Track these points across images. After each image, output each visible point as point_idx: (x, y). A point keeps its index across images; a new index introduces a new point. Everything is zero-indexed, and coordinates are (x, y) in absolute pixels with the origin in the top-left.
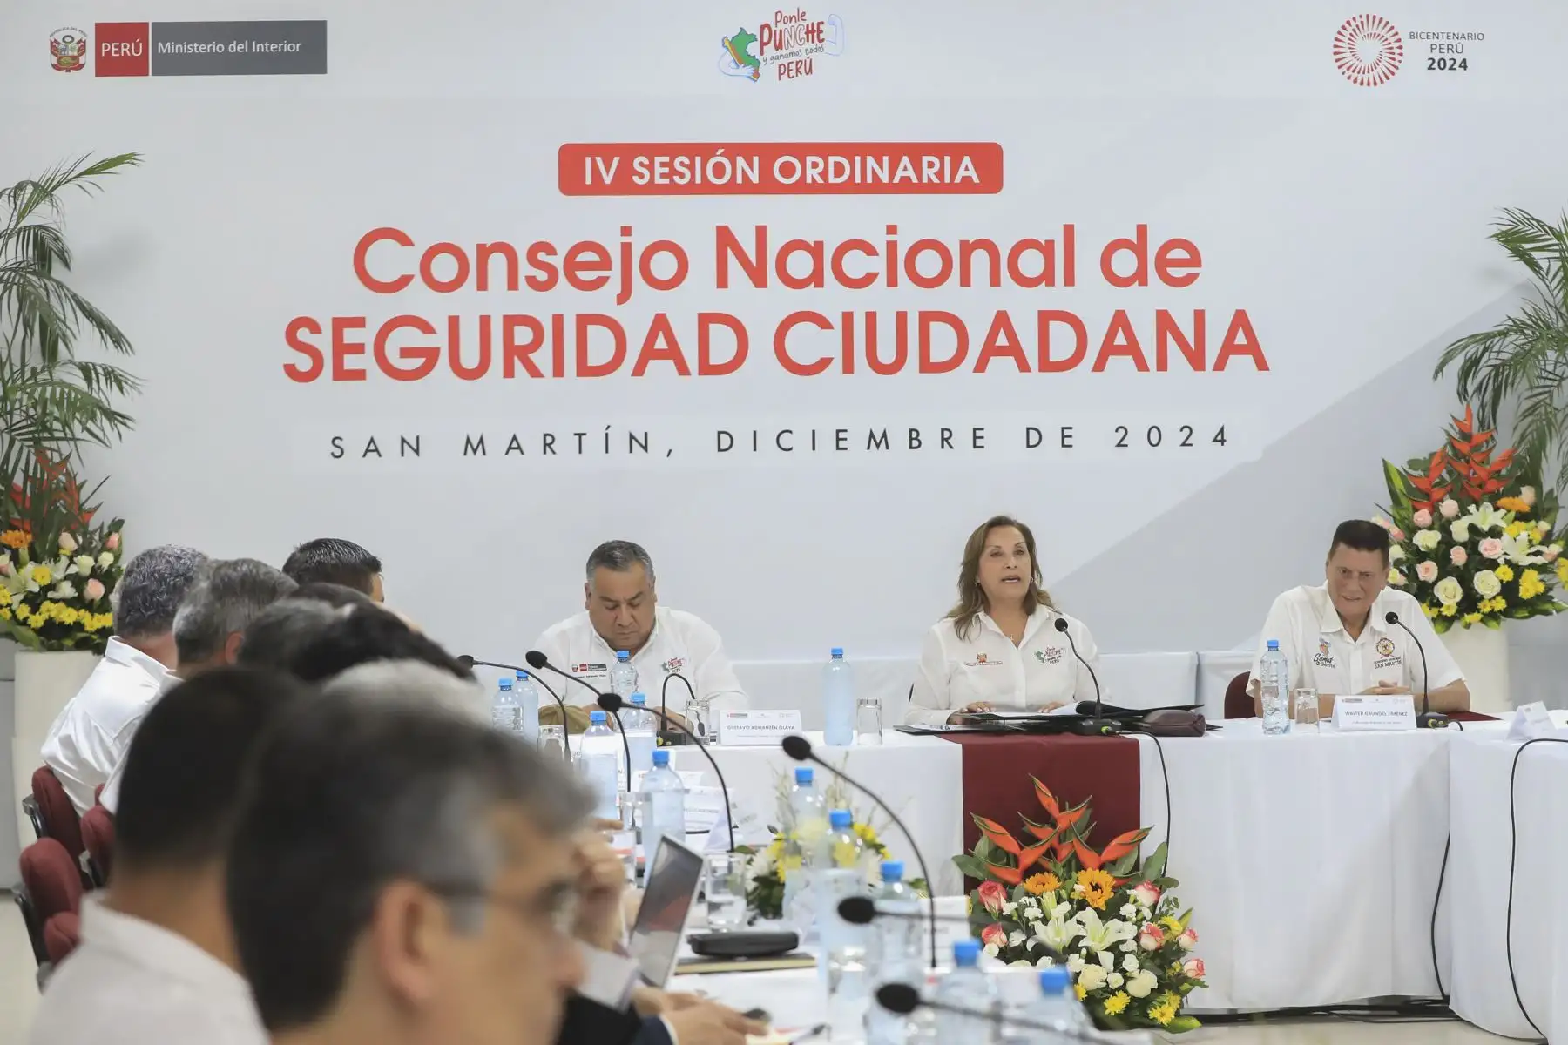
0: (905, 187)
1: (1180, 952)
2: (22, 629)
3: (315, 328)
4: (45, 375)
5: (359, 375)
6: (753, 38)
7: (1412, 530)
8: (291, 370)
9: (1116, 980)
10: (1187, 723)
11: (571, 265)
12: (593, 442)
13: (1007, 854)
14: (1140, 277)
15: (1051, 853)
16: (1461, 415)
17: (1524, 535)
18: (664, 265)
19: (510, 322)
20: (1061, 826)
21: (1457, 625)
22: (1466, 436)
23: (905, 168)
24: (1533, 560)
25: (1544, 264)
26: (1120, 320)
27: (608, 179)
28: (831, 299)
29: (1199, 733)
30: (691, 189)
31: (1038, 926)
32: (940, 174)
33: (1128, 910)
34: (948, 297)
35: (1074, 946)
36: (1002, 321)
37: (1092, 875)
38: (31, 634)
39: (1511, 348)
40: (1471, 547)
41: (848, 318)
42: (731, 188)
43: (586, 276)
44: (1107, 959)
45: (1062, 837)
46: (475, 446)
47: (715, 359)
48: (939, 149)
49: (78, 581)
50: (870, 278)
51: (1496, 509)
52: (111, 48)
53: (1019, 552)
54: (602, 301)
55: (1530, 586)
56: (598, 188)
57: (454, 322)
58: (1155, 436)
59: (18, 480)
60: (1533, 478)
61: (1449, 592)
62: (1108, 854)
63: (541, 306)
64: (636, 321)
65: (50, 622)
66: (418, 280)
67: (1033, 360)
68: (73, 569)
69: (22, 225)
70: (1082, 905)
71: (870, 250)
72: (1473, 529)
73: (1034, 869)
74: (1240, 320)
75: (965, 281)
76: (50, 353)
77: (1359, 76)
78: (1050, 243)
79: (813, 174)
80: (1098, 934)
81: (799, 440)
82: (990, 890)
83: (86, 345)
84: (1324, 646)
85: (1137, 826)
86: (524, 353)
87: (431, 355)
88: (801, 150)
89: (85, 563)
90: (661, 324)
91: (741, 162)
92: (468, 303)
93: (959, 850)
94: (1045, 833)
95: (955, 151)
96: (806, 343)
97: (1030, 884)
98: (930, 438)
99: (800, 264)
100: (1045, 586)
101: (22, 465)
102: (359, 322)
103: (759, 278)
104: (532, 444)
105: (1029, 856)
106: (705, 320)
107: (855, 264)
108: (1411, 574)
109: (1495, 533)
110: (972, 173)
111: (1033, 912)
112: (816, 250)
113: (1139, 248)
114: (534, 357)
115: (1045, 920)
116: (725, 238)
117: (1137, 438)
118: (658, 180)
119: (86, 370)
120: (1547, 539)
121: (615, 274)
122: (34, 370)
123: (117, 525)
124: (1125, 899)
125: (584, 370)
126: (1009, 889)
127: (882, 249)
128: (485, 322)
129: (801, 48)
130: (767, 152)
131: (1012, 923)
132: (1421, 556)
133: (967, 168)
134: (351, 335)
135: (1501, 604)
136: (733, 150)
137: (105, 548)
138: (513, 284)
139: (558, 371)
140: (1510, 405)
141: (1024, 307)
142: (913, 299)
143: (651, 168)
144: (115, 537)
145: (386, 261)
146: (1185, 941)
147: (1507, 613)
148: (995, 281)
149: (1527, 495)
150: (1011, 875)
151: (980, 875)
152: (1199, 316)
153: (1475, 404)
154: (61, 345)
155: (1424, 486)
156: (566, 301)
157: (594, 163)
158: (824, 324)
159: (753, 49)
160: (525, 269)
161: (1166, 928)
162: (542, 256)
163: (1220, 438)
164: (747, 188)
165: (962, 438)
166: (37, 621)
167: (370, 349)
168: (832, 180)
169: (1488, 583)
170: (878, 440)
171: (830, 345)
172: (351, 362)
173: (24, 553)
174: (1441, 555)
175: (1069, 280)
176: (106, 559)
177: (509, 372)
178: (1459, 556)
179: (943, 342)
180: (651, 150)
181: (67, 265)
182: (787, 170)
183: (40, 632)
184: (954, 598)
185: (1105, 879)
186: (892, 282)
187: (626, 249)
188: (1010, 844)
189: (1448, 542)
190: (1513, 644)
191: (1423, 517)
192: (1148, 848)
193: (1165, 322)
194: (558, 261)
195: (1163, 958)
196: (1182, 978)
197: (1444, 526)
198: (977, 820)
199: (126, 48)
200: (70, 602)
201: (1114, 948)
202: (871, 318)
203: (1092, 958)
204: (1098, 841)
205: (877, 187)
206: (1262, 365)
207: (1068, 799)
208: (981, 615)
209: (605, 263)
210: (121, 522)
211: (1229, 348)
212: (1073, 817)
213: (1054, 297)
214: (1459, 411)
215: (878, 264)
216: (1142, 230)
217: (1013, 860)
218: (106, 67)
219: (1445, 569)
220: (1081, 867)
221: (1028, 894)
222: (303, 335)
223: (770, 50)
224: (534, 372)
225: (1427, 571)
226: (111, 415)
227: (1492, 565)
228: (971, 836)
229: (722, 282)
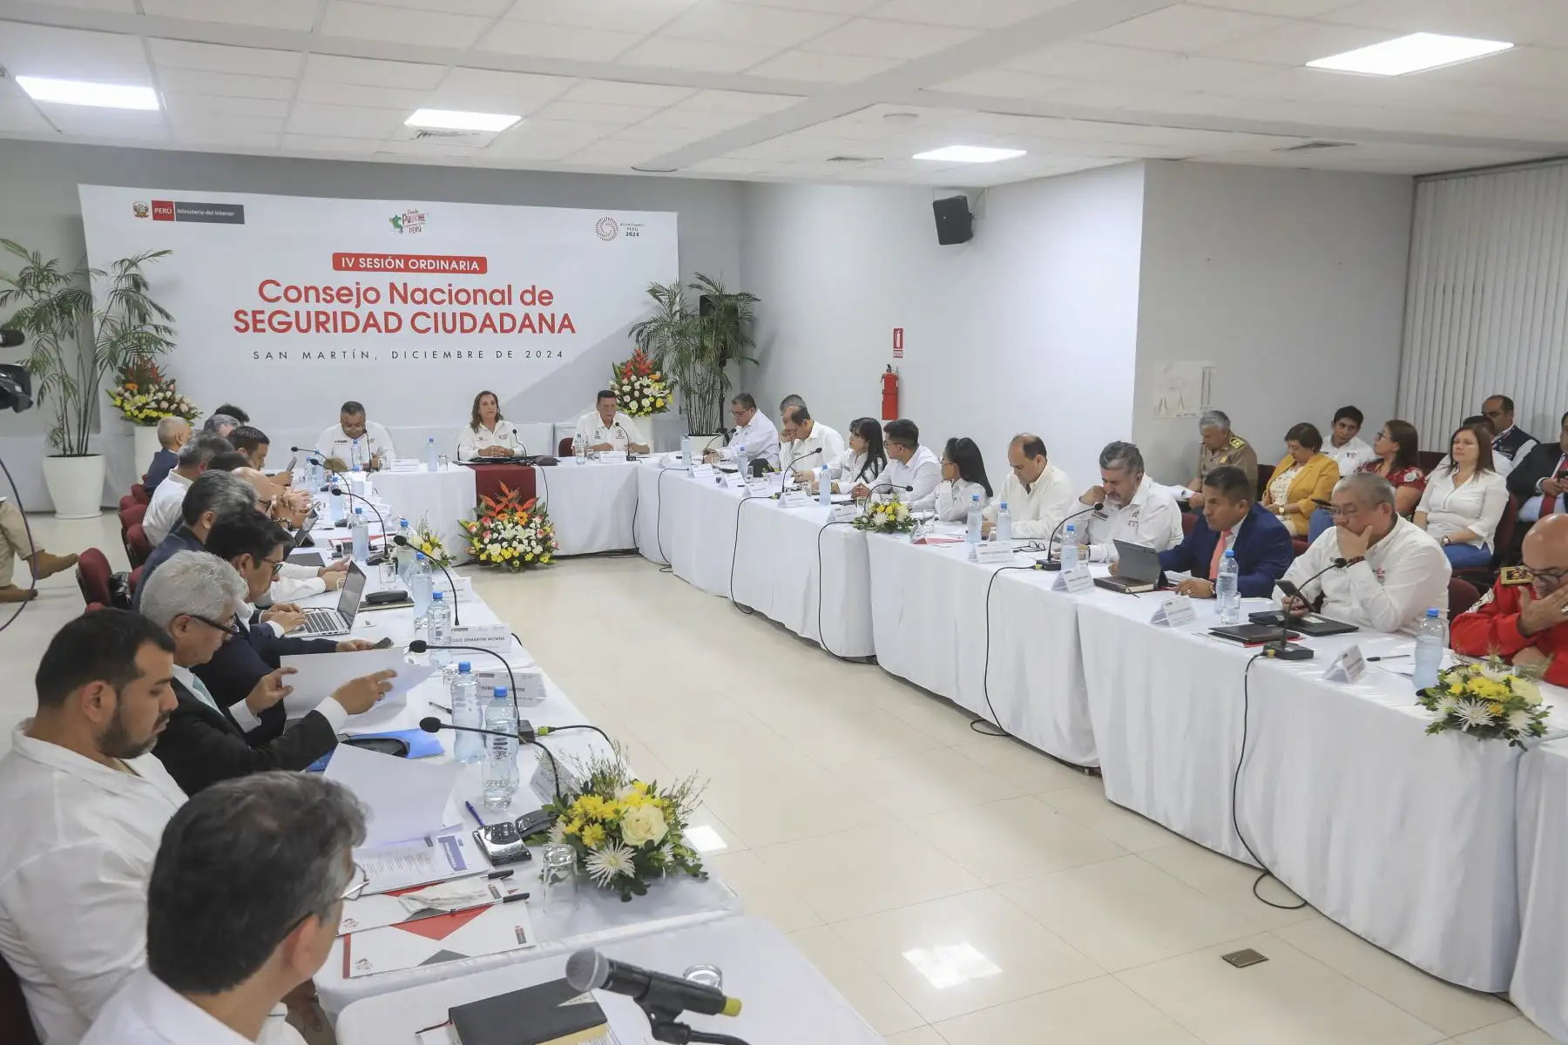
0: (454, 271)
1: (550, 539)
2: (136, 419)
3: (245, 314)
4: (140, 329)
5: (263, 330)
6: (400, 218)
7: (622, 385)
8: (237, 328)
9: (529, 549)
10: (551, 462)
11: (338, 295)
12: (349, 354)
13: (491, 507)
14: (533, 302)
15: (507, 506)
16: (637, 349)
17: (657, 387)
18: (372, 295)
19: (318, 314)
20: (510, 497)
21: (637, 416)
22: (639, 355)
23: (454, 265)
24: (660, 395)
25: (663, 300)
26: (527, 317)
27: (350, 265)
28: (430, 308)
29: (555, 464)
30: (380, 270)
31: (502, 531)
32: (466, 267)
33: (532, 525)
34: (470, 308)
35: (514, 538)
36: (488, 316)
37: (520, 513)
38: (140, 421)
39: (653, 327)
40: (641, 391)
41: (436, 314)
42: (394, 270)
43: (345, 298)
44: (526, 542)
45: (510, 501)
46: (307, 355)
47: (391, 327)
48: (465, 259)
49: (158, 402)
50: (443, 301)
51: (648, 378)
52: (157, 210)
53: (493, 403)
54: (350, 307)
55: (659, 403)
56: (347, 268)
57: (297, 314)
58: (539, 354)
59: (131, 365)
60: (660, 369)
61: (634, 405)
62: (525, 506)
63: (329, 308)
64: (363, 315)
65: (147, 416)
66: (283, 298)
67: (498, 329)
68: (155, 398)
69: (127, 273)
70: (517, 524)
71: (442, 292)
72: (641, 385)
73: (501, 512)
74: (566, 317)
75: (475, 303)
76: (143, 319)
77: (603, 237)
78: (503, 291)
79: (422, 266)
80: (522, 533)
81: (420, 355)
82: (486, 520)
83: (156, 318)
84: (597, 432)
85: (535, 497)
86: (323, 324)
87: (289, 324)
88: (418, 258)
89: (160, 395)
90: (371, 315)
91: (397, 261)
92: (302, 306)
93: (475, 505)
94: (504, 500)
95: (471, 259)
96: (421, 323)
97: (499, 517)
98: (465, 354)
99: (419, 296)
100: (501, 413)
101: (132, 359)
102: (262, 312)
103: (405, 300)
104: (327, 355)
105: (499, 508)
106: (387, 314)
107: (438, 296)
108: (622, 400)
109: (648, 386)
110: (477, 267)
111: (500, 527)
112: (424, 292)
113: (533, 293)
114: (327, 326)
115: (505, 529)
116: (393, 286)
117: (533, 355)
118: (368, 266)
119: (156, 328)
120: (665, 388)
121: (354, 298)
122: (134, 327)
123: (173, 382)
124: (531, 522)
125: (345, 330)
126: (492, 519)
127: (447, 292)
128: (308, 313)
129: (417, 222)
130: (407, 258)
131: (493, 531)
132: (625, 394)
133: (475, 265)
134: (259, 317)
135: (650, 409)
136: (394, 257)
137: (168, 390)
138: (318, 301)
139: (336, 330)
140: (652, 345)
141: (495, 311)
142: (459, 309)
143: (366, 262)
144: (172, 386)
145: (270, 291)
146: (551, 535)
147: (652, 412)
148: (485, 303)
149: (658, 374)
150: (493, 514)
151: (482, 514)
152: (553, 315)
153: (642, 345)
154: (147, 316)
155: (626, 371)
156: (337, 307)
157: (345, 260)
158: (428, 316)
159: (400, 222)
160: (322, 296)
161: (545, 530)
162: (328, 291)
163: (560, 355)
164: (400, 270)
165: (475, 354)
166: (142, 416)
167: (266, 322)
168: (429, 268)
169: (646, 402)
170: (447, 355)
171: (430, 323)
172: (259, 326)
173: (135, 391)
174: (631, 393)
175: (510, 303)
176: (169, 394)
177: (318, 331)
178: (637, 394)
179: (468, 323)
180: (366, 256)
181: (147, 289)
182: (414, 264)
183: (143, 420)
184: (470, 418)
185: (525, 515)
186: (451, 302)
187: (358, 289)
188: (492, 503)
189: (633, 389)
190: (655, 421)
191: (625, 381)
192: (539, 504)
193: (541, 317)
194: (334, 293)
195: (544, 541)
196: (551, 547)
197: (631, 384)
198: (481, 496)
199: (165, 211)
200: (155, 409)
201: (528, 538)
202: (444, 315)
203: (521, 542)
204: (522, 502)
205: (444, 271)
206: (573, 331)
207: (511, 488)
208: (481, 424)
209: (351, 294)
210: (174, 381)
211: (562, 326)
212: (513, 494)
213: (505, 308)
214: (637, 347)
215: (446, 297)
216: (534, 287)
217: (493, 509)
218: (157, 217)
219: (633, 398)
220: (516, 511)
221: (498, 521)
222: (241, 316)
223: (406, 223)
224: (327, 331)
225: (627, 399)
226: (168, 344)
227: (648, 397)
228: (479, 501)
229: (392, 301)
